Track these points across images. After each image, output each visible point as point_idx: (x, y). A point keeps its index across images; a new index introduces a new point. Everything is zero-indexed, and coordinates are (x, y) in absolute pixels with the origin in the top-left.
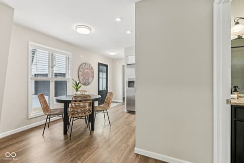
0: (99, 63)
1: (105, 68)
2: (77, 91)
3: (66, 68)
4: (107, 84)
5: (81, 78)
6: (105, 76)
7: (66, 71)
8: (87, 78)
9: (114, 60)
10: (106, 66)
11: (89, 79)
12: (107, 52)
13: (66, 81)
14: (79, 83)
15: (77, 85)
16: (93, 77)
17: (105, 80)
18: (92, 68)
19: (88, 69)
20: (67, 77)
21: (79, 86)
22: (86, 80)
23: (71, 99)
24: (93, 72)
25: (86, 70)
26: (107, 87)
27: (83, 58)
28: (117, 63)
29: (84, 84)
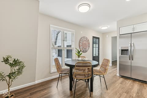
0: (93, 37)
1: (97, 40)
2: (79, 57)
3: (72, 41)
4: (99, 52)
5: (81, 47)
6: (97, 46)
7: (72, 43)
8: (85, 47)
9: (104, 34)
10: (99, 38)
11: (86, 48)
12: (100, 28)
13: (72, 50)
14: (80, 51)
15: (79, 52)
16: (89, 47)
17: (97, 49)
18: (88, 40)
19: (85, 41)
20: (72, 47)
21: (80, 53)
22: (85, 48)
23: (75, 65)
24: (89, 44)
25: (84, 42)
26: (99, 54)
27: (82, 34)
28: (107, 36)
29: (83, 52)
